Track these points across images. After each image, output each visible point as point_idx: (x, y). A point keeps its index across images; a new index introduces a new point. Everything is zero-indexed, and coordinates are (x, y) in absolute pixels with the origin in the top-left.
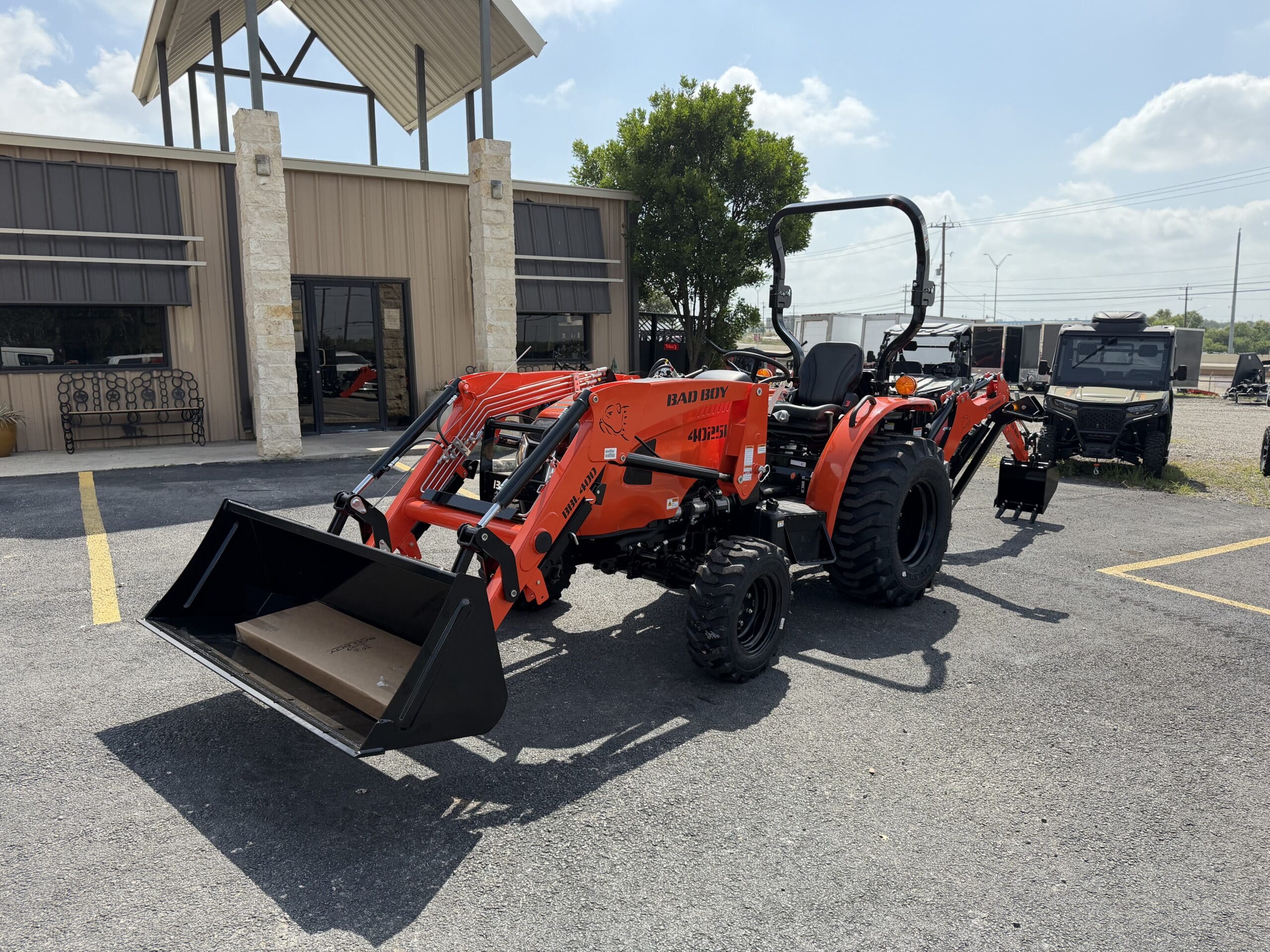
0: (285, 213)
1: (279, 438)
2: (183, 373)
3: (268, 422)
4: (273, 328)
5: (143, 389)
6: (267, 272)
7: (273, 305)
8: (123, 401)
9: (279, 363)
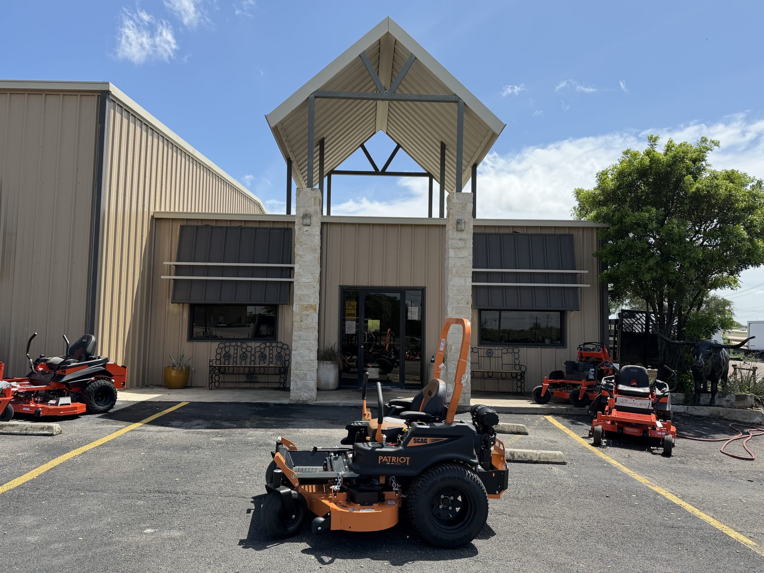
1: (300, 389)
2: (283, 344)
3: (295, 379)
4: (304, 318)
5: (260, 353)
6: (303, 284)
7: (305, 303)
8: (249, 360)
9: (304, 340)
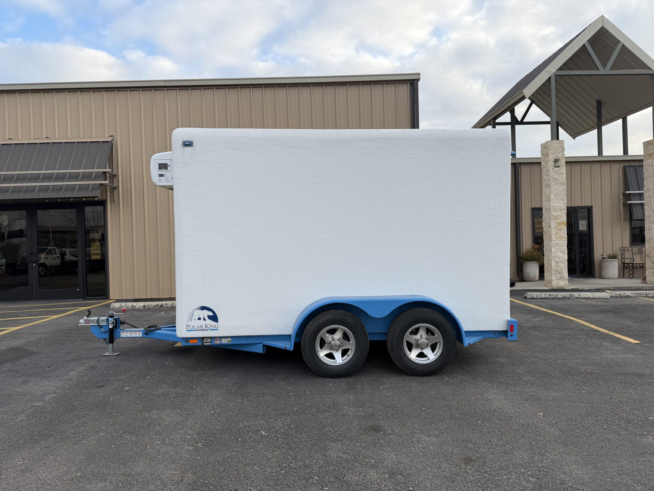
0: (565, 182)
1: (558, 279)
4: (558, 232)
6: (557, 207)
7: (559, 221)
9: (560, 246)
